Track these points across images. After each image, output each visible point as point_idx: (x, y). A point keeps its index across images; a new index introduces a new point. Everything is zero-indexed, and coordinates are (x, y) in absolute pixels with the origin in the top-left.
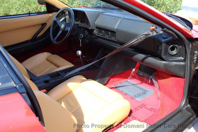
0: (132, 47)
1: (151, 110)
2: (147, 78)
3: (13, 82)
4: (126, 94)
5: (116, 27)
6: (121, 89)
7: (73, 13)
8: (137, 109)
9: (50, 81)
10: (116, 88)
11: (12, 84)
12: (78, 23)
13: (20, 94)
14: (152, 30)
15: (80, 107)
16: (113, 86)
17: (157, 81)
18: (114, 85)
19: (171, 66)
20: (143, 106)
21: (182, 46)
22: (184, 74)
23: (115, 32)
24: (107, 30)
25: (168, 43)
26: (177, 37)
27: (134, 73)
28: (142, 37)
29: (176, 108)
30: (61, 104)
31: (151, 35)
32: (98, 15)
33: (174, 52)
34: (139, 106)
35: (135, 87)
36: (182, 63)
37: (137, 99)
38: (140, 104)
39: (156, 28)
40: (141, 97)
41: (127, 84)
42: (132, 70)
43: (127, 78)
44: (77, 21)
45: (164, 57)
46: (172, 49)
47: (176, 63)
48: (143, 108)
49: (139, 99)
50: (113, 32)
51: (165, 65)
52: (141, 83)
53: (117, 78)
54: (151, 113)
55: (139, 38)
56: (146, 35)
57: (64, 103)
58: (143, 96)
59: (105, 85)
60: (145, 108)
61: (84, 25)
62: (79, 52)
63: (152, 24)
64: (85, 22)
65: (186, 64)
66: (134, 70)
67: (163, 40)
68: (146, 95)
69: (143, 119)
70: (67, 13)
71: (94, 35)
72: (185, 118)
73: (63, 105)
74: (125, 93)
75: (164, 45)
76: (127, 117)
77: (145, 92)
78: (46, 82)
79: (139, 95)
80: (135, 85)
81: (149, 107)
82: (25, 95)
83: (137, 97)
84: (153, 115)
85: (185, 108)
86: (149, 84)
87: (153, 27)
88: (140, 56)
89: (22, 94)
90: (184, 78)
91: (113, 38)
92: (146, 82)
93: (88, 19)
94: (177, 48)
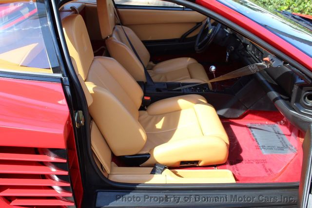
1: (268, 170)
4: (254, 140)
6: (254, 131)
8: (250, 162)
10: (250, 128)
16: (248, 125)
18: (251, 124)
20: (263, 162)
24: (258, 49)
34: (257, 160)
35: (276, 136)
37: (263, 151)
38: (260, 158)
39: (273, 60)
40: (270, 151)
41: (270, 129)
43: (276, 121)
48: (260, 165)
49: (264, 152)
53: (259, 116)
60: (263, 165)
62: (213, 68)
68: (283, 151)
74: (254, 138)
77: (284, 147)
79: (270, 148)
80: (279, 134)
81: (269, 166)
83: (265, 148)
84: (264, 177)
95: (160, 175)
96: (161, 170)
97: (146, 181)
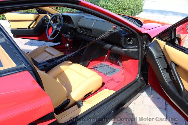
0: (102, 39)
1: (118, 82)
2: (115, 61)
3: (24, 64)
4: (101, 72)
5: (92, 27)
6: (97, 69)
7: (62, 18)
8: (108, 82)
9: (47, 65)
10: (94, 68)
11: (23, 65)
12: (66, 24)
13: (29, 71)
14: (114, 28)
15: (69, 81)
16: (92, 67)
17: (121, 62)
19: (129, 52)
20: (112, 80)
21: (136, 38)
22: (138, 57)
23: (92, 30)
24: (86, 29)
25: (126, 37)
26: (131, 33)
27: (106, 58)
28: (108, 33)
29: (133, 80)
30: (56, 80)
31: (114, 32)
32: (80, 18)
33: (131, 43)
35: (107, 67)
36: (136, 50)
38: (110, 79)
39: (117, 27)
41: (101, 65)
42: (105, 56)
44: (66, 23)
45: (124, 46)
46: (130, 40)
47: (132, 50)
48: (112, 81)
49: (109, 76)
50: (90, 30)
51: (125, 51)
52: (111, 65)
54: (117, 84)
55: (106, 34)
56: (111, 32)
57: (58, 79)
58: (113, 73)
59: (86, 67)
60: (114, 81)
61: (71, 25)
62: (68, 45)
63: (114, 25)
64: (71, 23)
65: (139, 51)
66: (106, 56)
67: (123, 35)
69: (112, 88)
70: (58, 17)
71: (78, 32)
72: (139, 86)
73: (58, 80)
75: (123, 38)
76: (101, 88)
77: (114, 71)
78: (45, 66)
79: (110, 73)
81: (116, 80)
82: (31, 72)
83: (108, 74)
84: (119, 85)
85: (139, 80)
86: (117, 65)
87: (115, 27)
88: (109, 46)
89: (30, 72)
90: (138, 60)
91: (91, 34)
92: (115, 64)
93: (73, 22)
94: (132, 40)
95: (83, 106)
96: (82, 104)
97: (79, 113)
